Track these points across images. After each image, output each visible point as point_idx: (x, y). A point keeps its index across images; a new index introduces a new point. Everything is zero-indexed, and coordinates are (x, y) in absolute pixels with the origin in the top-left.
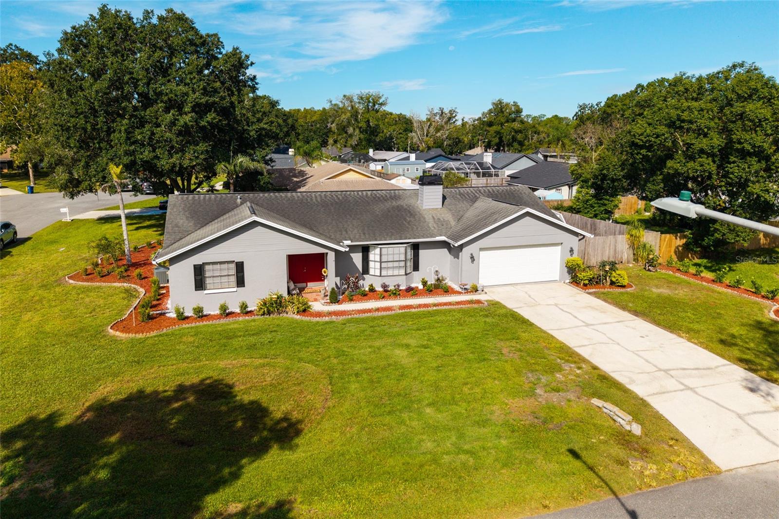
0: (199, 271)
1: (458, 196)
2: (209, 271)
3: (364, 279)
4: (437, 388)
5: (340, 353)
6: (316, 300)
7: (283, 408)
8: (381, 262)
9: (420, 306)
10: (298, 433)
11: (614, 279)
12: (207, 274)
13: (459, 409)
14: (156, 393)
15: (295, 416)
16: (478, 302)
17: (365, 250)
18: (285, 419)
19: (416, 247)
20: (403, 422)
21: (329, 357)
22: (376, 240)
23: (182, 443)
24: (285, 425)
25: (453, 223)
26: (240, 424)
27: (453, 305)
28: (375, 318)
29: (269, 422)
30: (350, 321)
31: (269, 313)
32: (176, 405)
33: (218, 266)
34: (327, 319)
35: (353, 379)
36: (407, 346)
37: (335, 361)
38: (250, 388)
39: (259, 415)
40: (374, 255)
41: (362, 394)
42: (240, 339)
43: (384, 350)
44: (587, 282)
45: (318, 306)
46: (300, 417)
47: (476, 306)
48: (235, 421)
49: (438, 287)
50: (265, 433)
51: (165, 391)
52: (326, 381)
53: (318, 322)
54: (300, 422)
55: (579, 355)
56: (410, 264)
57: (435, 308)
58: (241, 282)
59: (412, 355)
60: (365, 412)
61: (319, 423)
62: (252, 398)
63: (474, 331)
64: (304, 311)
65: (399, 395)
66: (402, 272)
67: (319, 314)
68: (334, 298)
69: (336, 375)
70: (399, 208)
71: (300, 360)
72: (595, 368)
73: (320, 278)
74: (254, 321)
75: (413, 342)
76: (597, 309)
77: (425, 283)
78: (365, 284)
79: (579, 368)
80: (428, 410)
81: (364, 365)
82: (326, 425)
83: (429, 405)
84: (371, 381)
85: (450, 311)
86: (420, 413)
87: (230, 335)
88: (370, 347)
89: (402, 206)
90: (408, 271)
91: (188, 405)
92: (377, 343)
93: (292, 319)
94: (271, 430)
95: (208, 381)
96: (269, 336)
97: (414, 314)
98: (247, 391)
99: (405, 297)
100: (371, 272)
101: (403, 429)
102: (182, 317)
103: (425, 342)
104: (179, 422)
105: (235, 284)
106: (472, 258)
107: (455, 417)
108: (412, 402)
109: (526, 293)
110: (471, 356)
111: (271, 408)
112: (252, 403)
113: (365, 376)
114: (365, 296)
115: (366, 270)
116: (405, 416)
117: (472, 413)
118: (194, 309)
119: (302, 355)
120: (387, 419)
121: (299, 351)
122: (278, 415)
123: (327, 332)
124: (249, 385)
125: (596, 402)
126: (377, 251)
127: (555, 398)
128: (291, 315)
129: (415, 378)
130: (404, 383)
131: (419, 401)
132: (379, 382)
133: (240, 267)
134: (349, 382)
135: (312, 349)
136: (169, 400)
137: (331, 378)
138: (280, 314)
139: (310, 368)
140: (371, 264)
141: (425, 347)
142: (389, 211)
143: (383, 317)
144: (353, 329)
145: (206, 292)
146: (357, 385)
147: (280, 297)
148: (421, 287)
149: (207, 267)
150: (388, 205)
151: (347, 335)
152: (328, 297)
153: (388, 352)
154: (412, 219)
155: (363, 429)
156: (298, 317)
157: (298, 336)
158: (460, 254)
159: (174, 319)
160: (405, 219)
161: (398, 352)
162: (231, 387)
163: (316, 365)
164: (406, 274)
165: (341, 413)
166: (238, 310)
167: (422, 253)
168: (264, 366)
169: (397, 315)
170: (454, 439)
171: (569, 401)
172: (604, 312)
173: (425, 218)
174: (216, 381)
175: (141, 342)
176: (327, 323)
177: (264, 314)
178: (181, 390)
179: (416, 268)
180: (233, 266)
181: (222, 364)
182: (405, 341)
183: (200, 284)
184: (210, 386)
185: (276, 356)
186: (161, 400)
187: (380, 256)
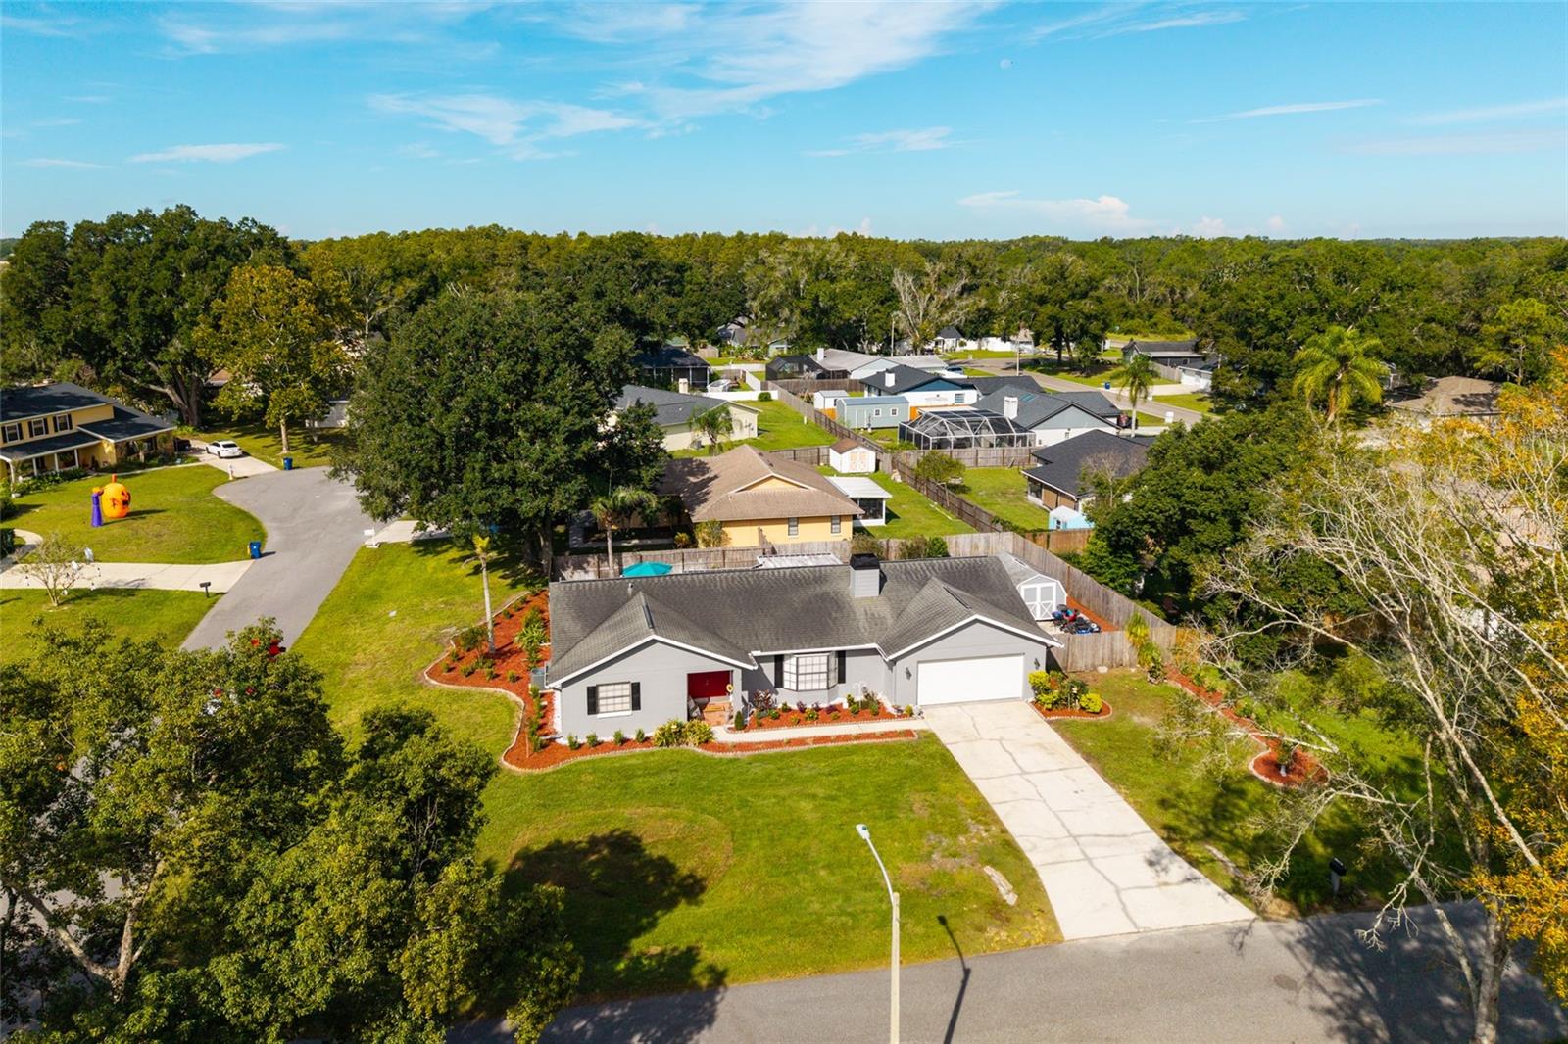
0: (592, 693)
1: (903, 577)
2: (602, 692)
3: (777, 693)
4: (836, 849)
5: (743, 803)
6: (719, 723)
7: (688, 864)
8: (797, 674)
9: (838, 738)
10: (703, 890)
11: (1083, 705)
12: (601, 695)
13: (851, 872)
14: (571, 844)
15: (700, 873)
16: (908, 733)
17: (779, 660)
18: (691, 876)
19: (841, 655)
20: (797, 884)
21: (732, 808)
22: (791, 649)
23: (604, 894)
24: (691, 881)
25: (890, 621)
26: (651, 879)
27: (878, 738)
28: (783, 756)
29: (677, 879)
30: (756, 759)
31: (668, 744)
32: (593, 857)
33: (610, 687)
34: (730, 755)
35: (755, 835)
36: (814, 797)
37: (738, 813)
38: (657, 842)
39: (668, 870)
40: (789, 666)
41: (762, 853)
42: (640, 780)
43: (789, 802)
44: (1050, 706)
45: (722, 734)
46: (704, 874)
47: (904, 740)
48: (647, 876)
49: (867, 708)
50: (674, 889)
51: (580, 842)
52: (728, 837)
53: (721, 759)
54: (704, 879)
55: (994, 814)
56: (834, 675)
57: (855, 743)
58: (636, 705)
59: (816, 808)
60: (763, 871)
61: (721, 881)
62: (660, 853)
63: (891, 778)
64: (706, 742)
65: (797, 855)
66: (824, 685)
67: (723, 748)
68: (740, 725)
69: (738, 830)
70: (824, 598)
71: (703, 810)
72: (1004, 831)
73: (723, 692)
74: (652, 754)
75: (821, 792)
76: (1045, 749)
77: (851, 701)
78: (783, 698)
79: (987, 831)
80: (823, 873)
81: (767, 819)
82: (727, 882)
83: (823, 867)
84: (772, 839)
85: (872, 747)
86: (814, 874)
87: (627, 774)
88: (775, 797)
89: (828, 594)
90: (831, 685)
91: (604, 858)
92: (783, 793)
93: (693, 752)
94: (679, 886)
95: (617, 833)
96: (670, 776)
97: (829, 751)
98: (654, 845)
99: (824, 722)
100: (786, 684)
101: (796, 890)
102: (576, 747)
103: (834, 793)
104: (598, 875)
105: (628, 706)
106: (909, 674)
107: (846, 880)
108: (808, 863)
109: (972, 718)
110: (878, 812)
111: (678, 865)
112: (661, 858)
113: (766, 833)
114: (781, 717)
115: (779, 683)
116: (800, 876)
117: (863, 877)
118: (588, 737)
119: (705, 804)
120: (783, 880)
121: (702, 799)
122: (685, 872)
123: (730, 774)
124: (655, 839)
125: (988, 870)
126: (793, 660)
127: (949, 863)
128: (691, 746)
129: (816, 837)
130: (803, 843)
131: (815, 863)
132: (779, 840)
133: (636, 688)
134: (750, 839)
135: (715, 797)
136: (586, 853)
137: (733, 833)
138: (679, 745)
139: (713, 821)
140: (786, 676)
141: (833, 798)
142: (811, 603)
143: (793, 754)
144: (758, 770)
145: (599, 716)
146: (758, 843)
147: (680, 726)
148: (846, 706)
149: (601, 688)
150: (811, 591)
151: (753, 779)
152: (733, 720)
153: (792, 804)
154: (839, 615)
155: (760, 888)
156: (699, 751)
157: (700, 778)
158: (895, 668)
159: (565, 747)
160: (830, 615)
161: (803, 804)
162: (638, 840)
163: (719, 818)
164: (829, 688)
165: (741, 872)
166: (633, 737)
167: (848, 660)
168: (667, 817)
169: (809, 752)
170: (840, 901)
171: (962, 867)
172: (1052, 754)
173: (854, 613)
174: (625, 833)
175: (542, 778)
176: (731, 761)
177: (662, 745)
178: (594, 843)
179: (842, 679)
180: (628, 686)
181: (627, 812)
182: (813, 791)
183: (593, 708)
184: (619, 838)
185: (678, 805)
186: (577, 852)
187: (797, 667)
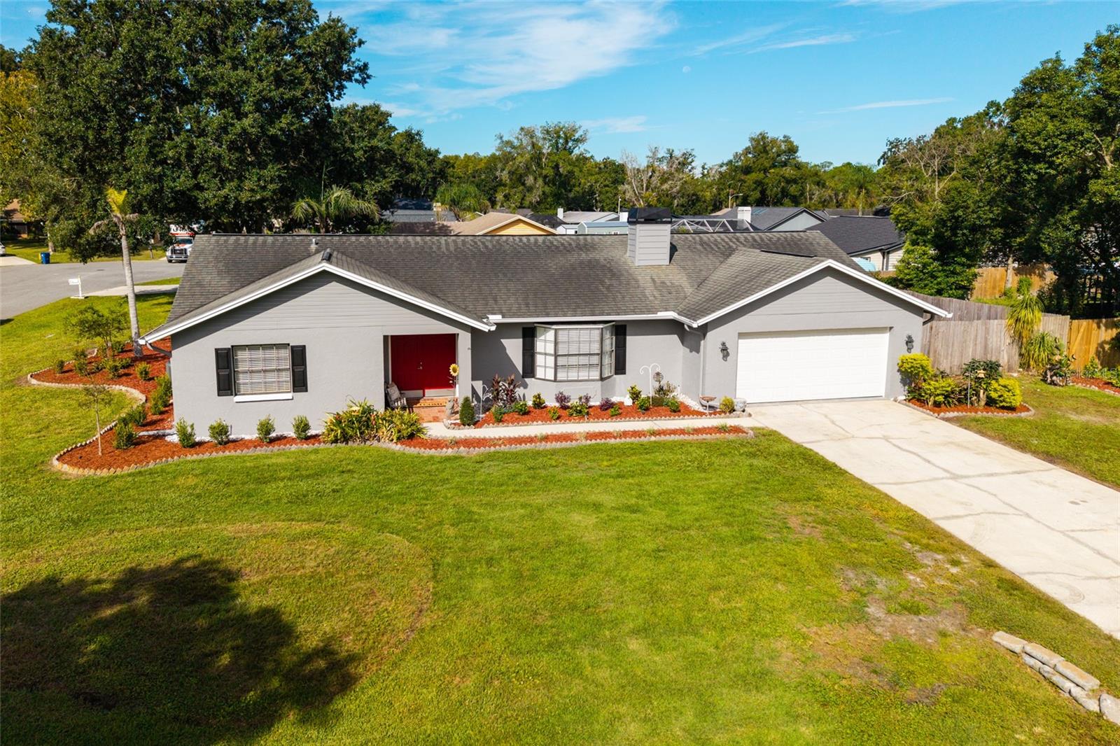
0: (225, 359)
1: (699, 247)
2: (244, 361)
3: (525, 386)
4: (655, 595)
5: (464, 517)
6: (436, 419)
7: (326, 627)
8: (556, 356)
9: (625, 434)
10: (347, 683)
11: (994, 395)
12: (241, 367)
13: (701, 645)
14: (80, 583)
15: (350, 644)
16: (737, 430)
17: (529, 334)
18: (325, 651)
19: (620, 331)
20: (577, 671)
21: (441, 523)
22: (548, 315)
24: (322, 664)
25: (689, 290)
26: (225, 659)
27: (689, 433)
28: (538, 454)
29: (288, 657)
30: (490, 457)
31: (346, 438)
32: (108, 612)
33: (260, 354)
34: (450, 452)
35: (482, 569)
36: (597, 507)
37: (451, 532)
38: (269, 582)
39: (271, 640)
40: (544, 343)
41: (497, 601)
43: (551, 514)
44: (941, 399)
45: (436, 430)
46: (357, 649)
47: (731, 436)
48: (217, 653)
49: (661, 403)
50: (275, 683)
51: (99, 582)
52: (426, 573)
53: (432, 457)
54: (352, 658)
55: (949, 536)
56: (609, 361)
57: (653, 438)
58: (300, 383)
59: (604, 524)
60: (496, 643)
61: (395, 665)
62: (267, 602)
63: (730, 482)
64: (411, 436)
65: (573, 607)
66: (595, 374)
67: (437, 444)
68: (468, 416)
69: (448, 560)
70: (593, 265)
71: (383, 527)
72: (990, 564)
73: (447, 381)
74: (316, 451)
75: (608, 499)
76: (968, 448)
77: (635, 395)
78: (527, 393)
79: (955, 563)
80: (634, 645)
81: (508, 542)
82: (411, 669)
83: (636, 632)
84: (518, 576)
85: (682, 444)
86: (615, 649)
87: (263, 476)
88: (523, 506)
89: (597, 261)
90: (606, 374)
91: (132, 613)
92: (539, 500)
93: (386, 450)
94: (289, 676)
95: (189, 564)
96: (337, 480)
97: (613, 448)
98: (263, 587)
99: (598, 417)
100: (540, 372)
101: (577, 686)
102: (189, 443)
103: (633, 501)
104: (103, 650)
105: (290, 385)
106: (725, 350)
107: (694, 662)
108: (600, 624)
109: (826, 416)
110: (725, 531)
111: (301, 628)
112: (265, 612)
113: (505, 564)
114: (525, 414)
115: (529, 370)
116: (583, 654)
117: (730, 655)
118: (212, 428)
119: (391, 518)
120: (544, 662)
121: (386, 510)
122: (312, 642)
123: (444, 475)
124: (269, 575)
125: (1003, 638)
126: (550, 335)
127: (911, 626)
128: (387, 444)
129: (608, 573)
130: (586, 582)
131: (615, 623)
132: (533, 578)
133: (299, 355)
134: (471, 576)
135: (411, 507)
136: (99, 600)
137: (436, 565)
138: (365, 441)
139: (400, 543)
140: (539, 360)
141: (634, 510)
142: (574, 269)
143: (554, 452)
144: (495, 471)
145: (238, 398)
146: (488, 583)
147: (367, 411)
148: (628, 402)
149: (241, 355)
150: (573, 258)
151: (483, 482)
152: (458, 416)
153: (558, 518)
154: (614, 282)
155: (488, 681)
156: (398, 447)
157: (391, 481)
158: (702, 342)
159: (175, 445)
160: (602, 283)
161: (576, 517)
162: (231, 576)
163: (412, 539)
164: (602, 379)
165: (446, 643)
166: (291, 433)
167: (632, 341)
168: (307, 536)
169: (581, 449)
171: (944, 634)
172: (986, 454)
173: (637, 281)
174: (205, 563)
175: (100, 484)
176: (448, 459)
177: (336, 441)
178: (133, 578)
179: (620, 368)
180: (286, 353)
181: (229, 530)
182: (592, 498)
183: (227, 384)
184: (192, 573)
185: (338, 519)
186: (82, 601)
187: (556, 343)
